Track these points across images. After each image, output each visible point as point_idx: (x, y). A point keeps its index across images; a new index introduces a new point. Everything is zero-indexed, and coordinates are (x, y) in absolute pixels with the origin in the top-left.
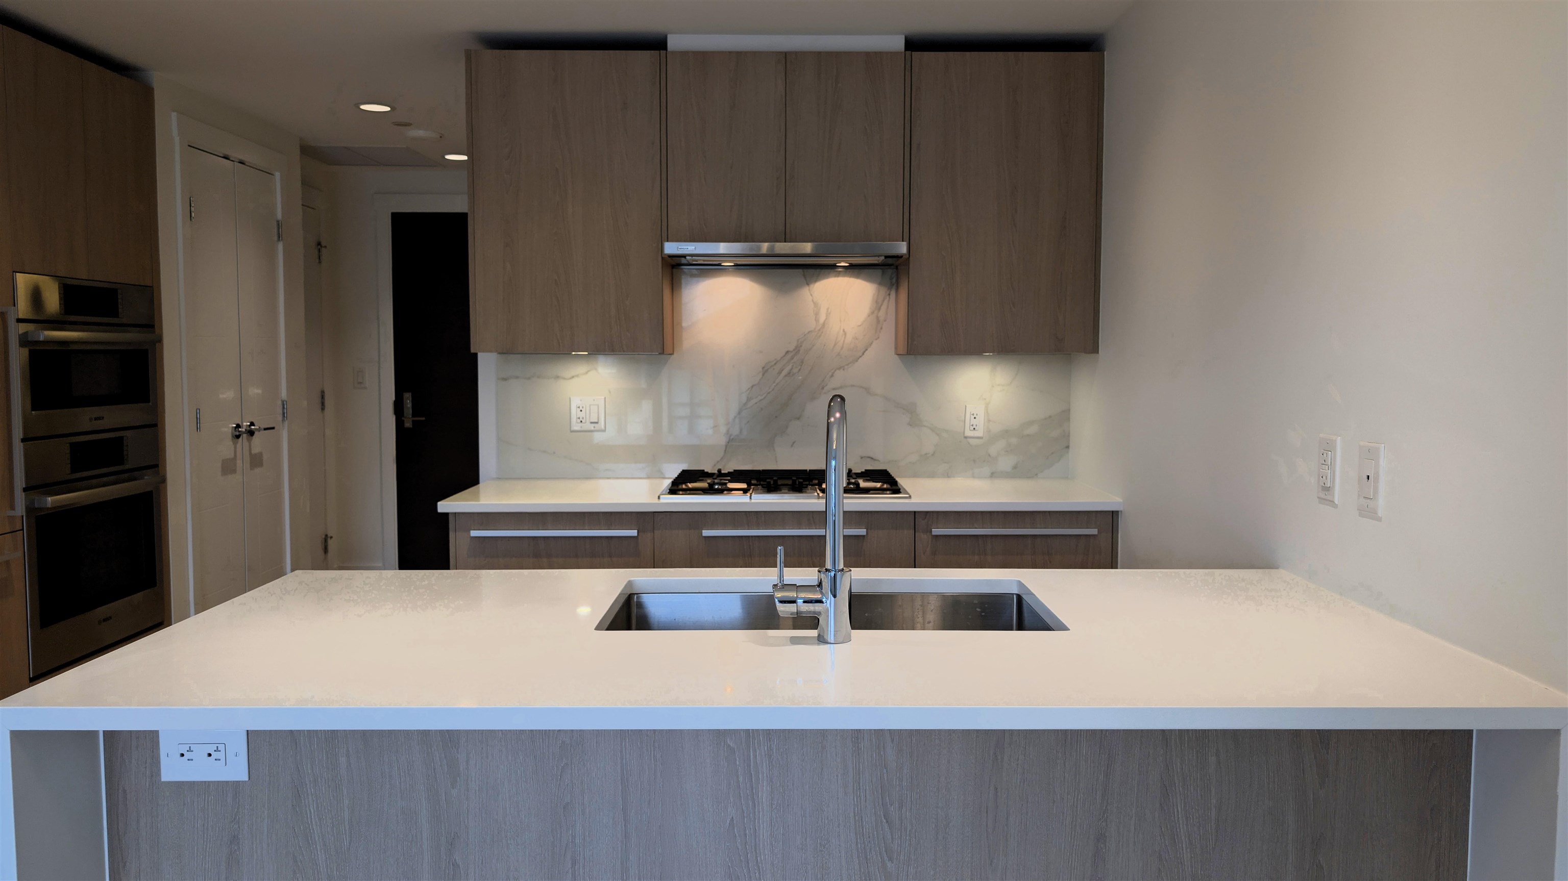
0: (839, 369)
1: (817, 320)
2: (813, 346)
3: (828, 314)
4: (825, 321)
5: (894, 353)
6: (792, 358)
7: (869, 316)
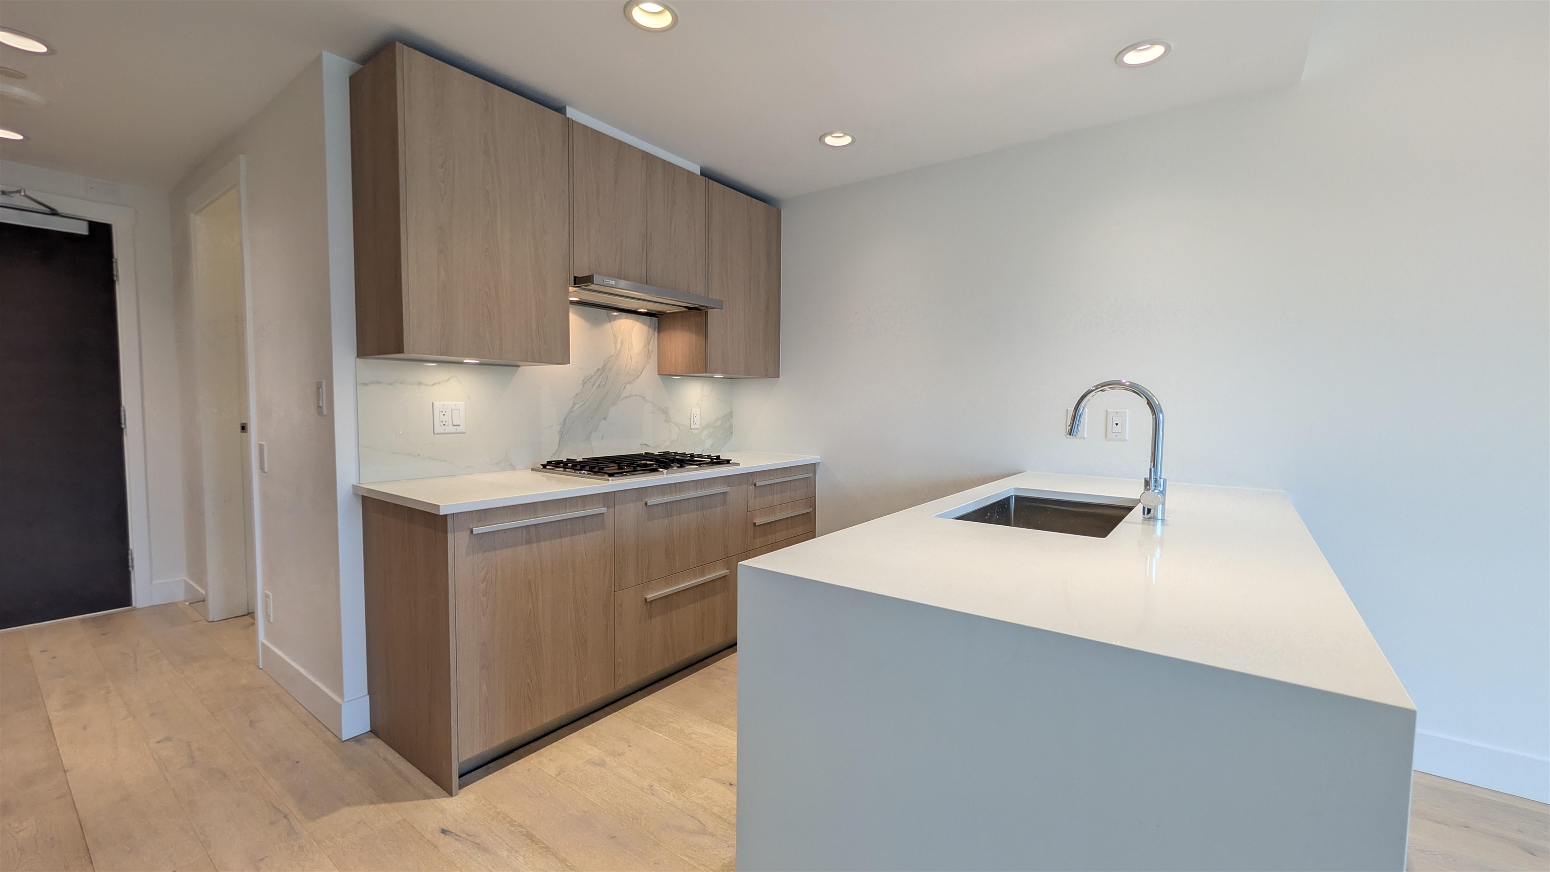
0: (628, 383)
1: (615, 348)
2: (614, 366)
3: (622, 343)
4: (620, 349)
5: (657, 374)
6: (601, 374)
7: (644, 348)
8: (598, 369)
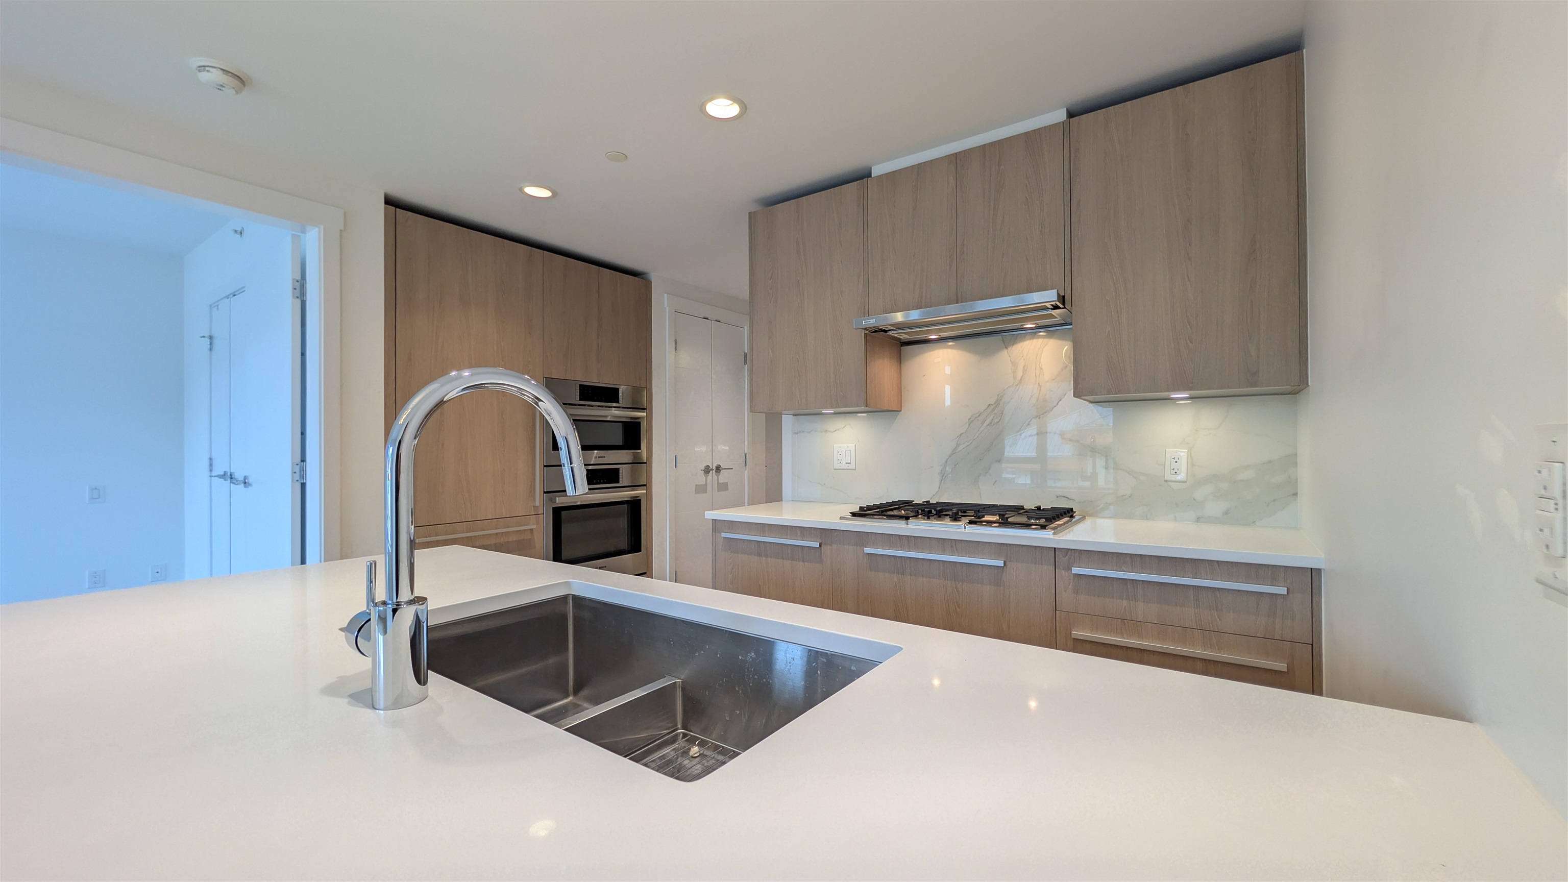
0: (1035, 417)
1: (1014, 377)
2: (1011, 399)
3: (1025, 370)
4: (1022, 377)
6: (993, 410)
8: (989, 405)
